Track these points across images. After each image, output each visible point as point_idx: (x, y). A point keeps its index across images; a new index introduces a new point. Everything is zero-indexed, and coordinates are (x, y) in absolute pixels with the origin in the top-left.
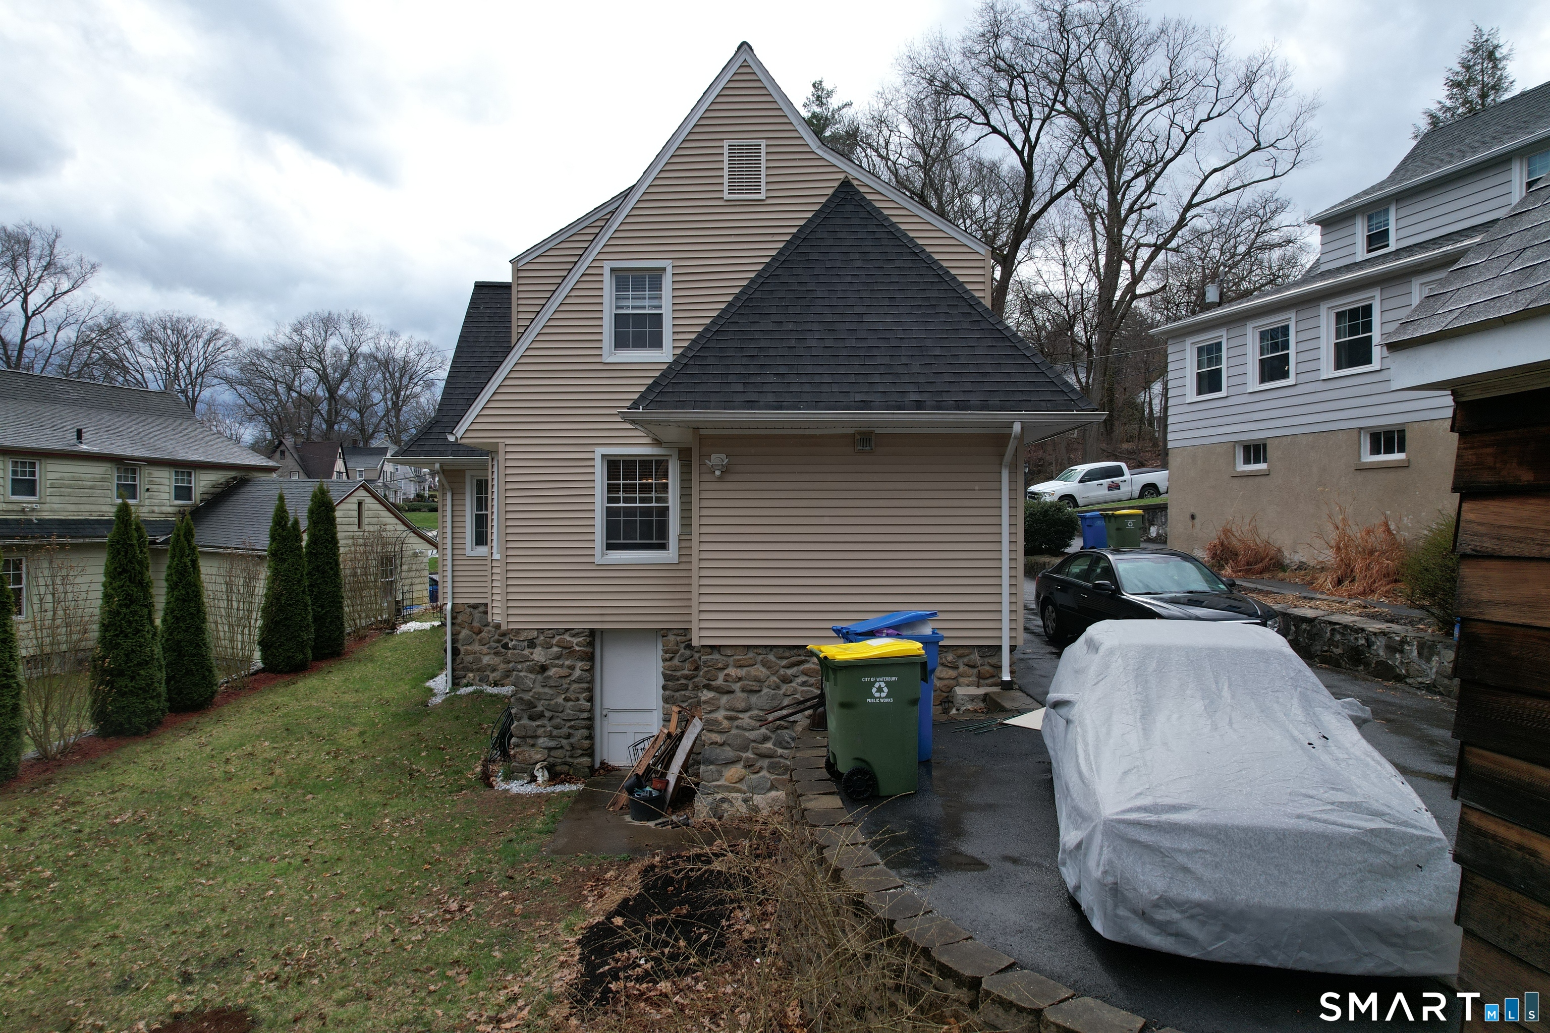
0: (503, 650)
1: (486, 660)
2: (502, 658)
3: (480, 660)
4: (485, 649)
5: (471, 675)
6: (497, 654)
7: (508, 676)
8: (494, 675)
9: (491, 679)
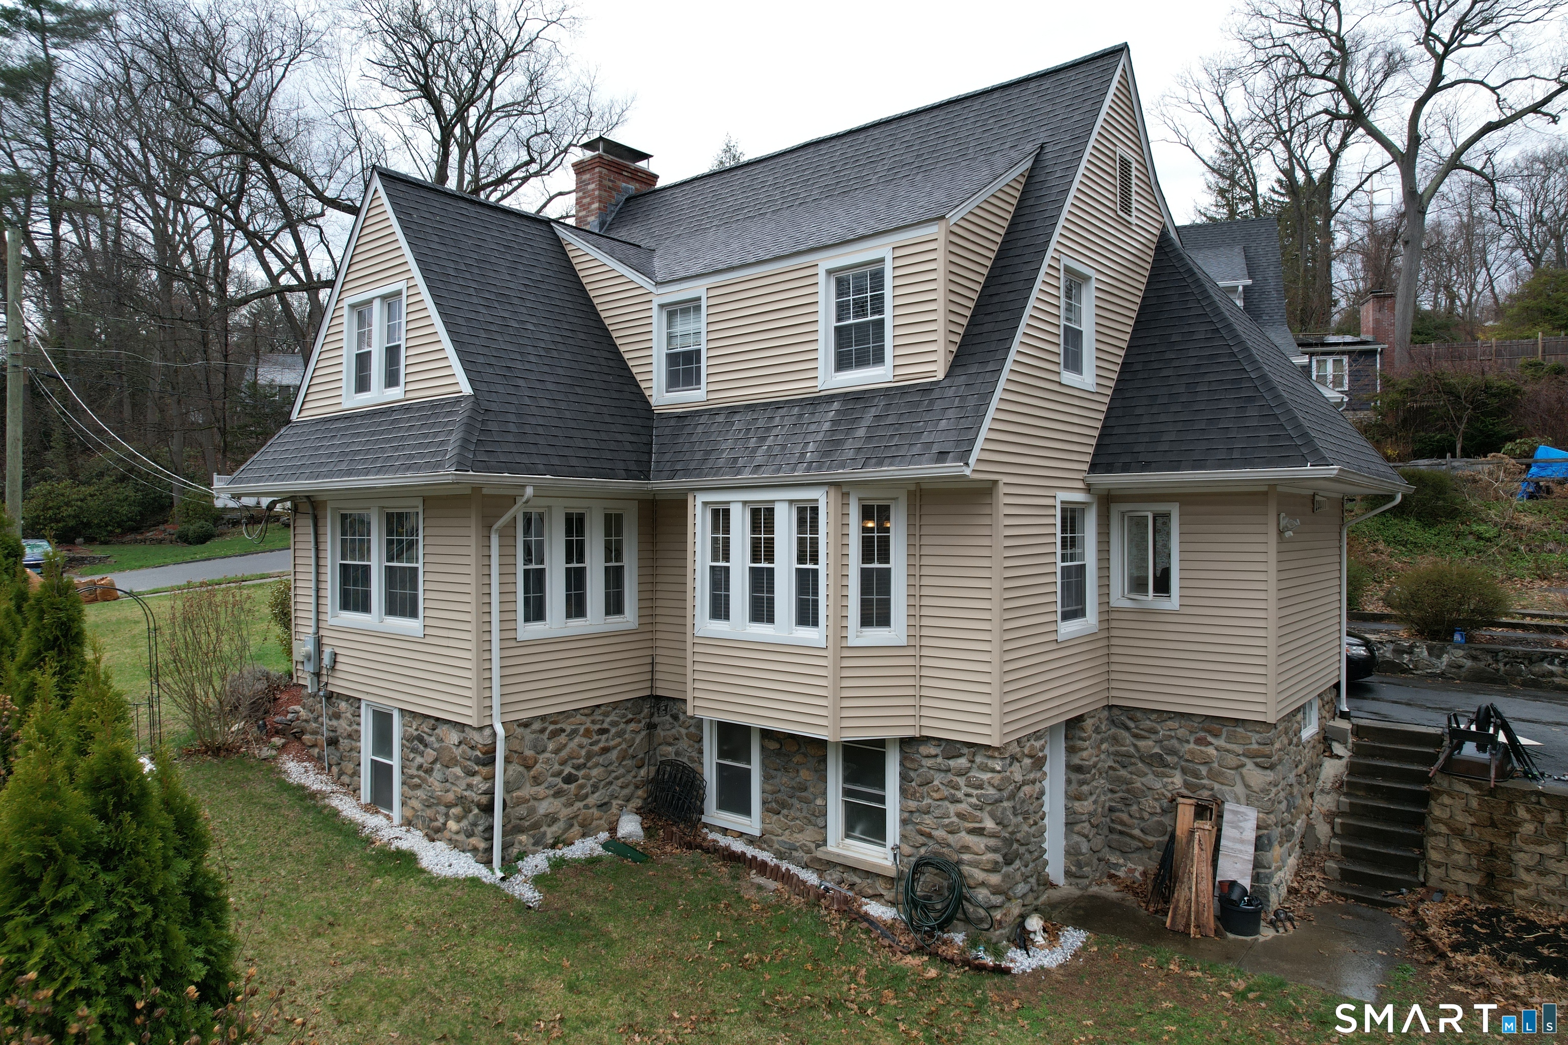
0: (565, 786)
1: (543, 808)
2: (563, 799)
3: (532, 811)
4: (541, 790)
5: (523, 838)
6: (558, 794)
7: (572, 826)
8: (554, 828)
9: (549, 835)
